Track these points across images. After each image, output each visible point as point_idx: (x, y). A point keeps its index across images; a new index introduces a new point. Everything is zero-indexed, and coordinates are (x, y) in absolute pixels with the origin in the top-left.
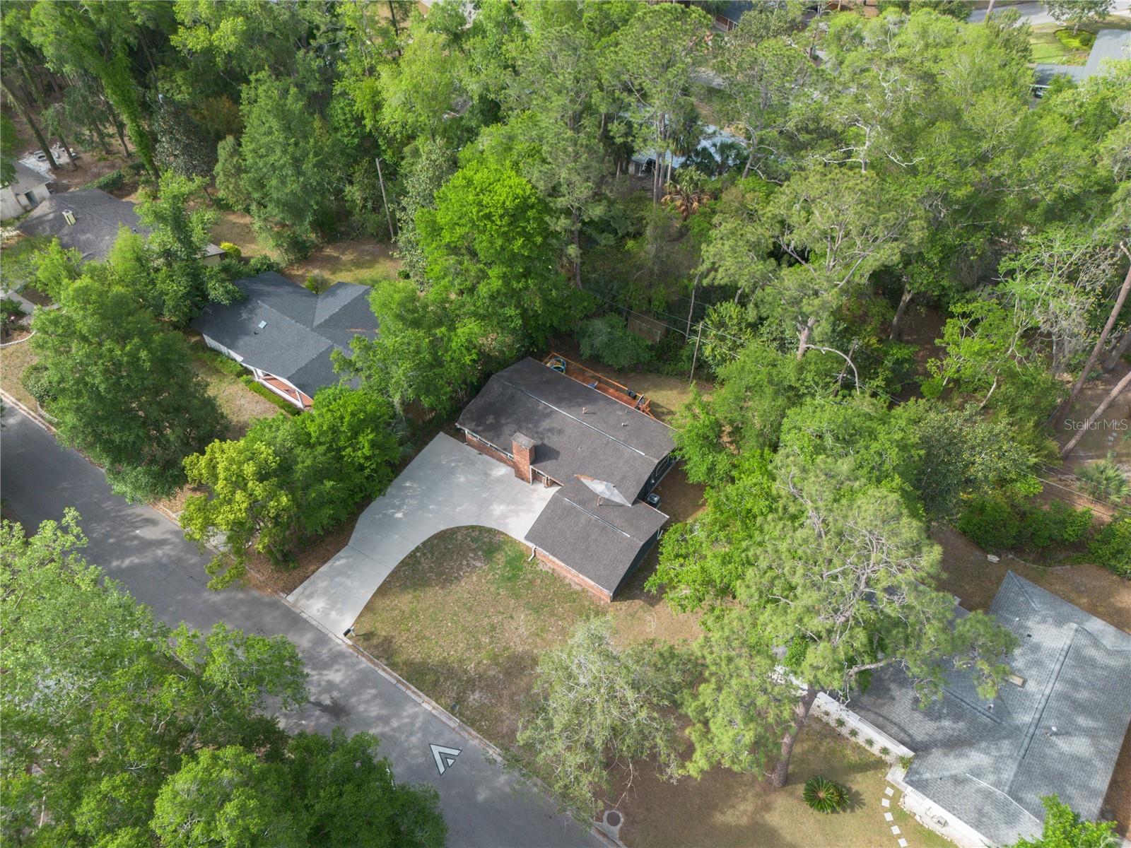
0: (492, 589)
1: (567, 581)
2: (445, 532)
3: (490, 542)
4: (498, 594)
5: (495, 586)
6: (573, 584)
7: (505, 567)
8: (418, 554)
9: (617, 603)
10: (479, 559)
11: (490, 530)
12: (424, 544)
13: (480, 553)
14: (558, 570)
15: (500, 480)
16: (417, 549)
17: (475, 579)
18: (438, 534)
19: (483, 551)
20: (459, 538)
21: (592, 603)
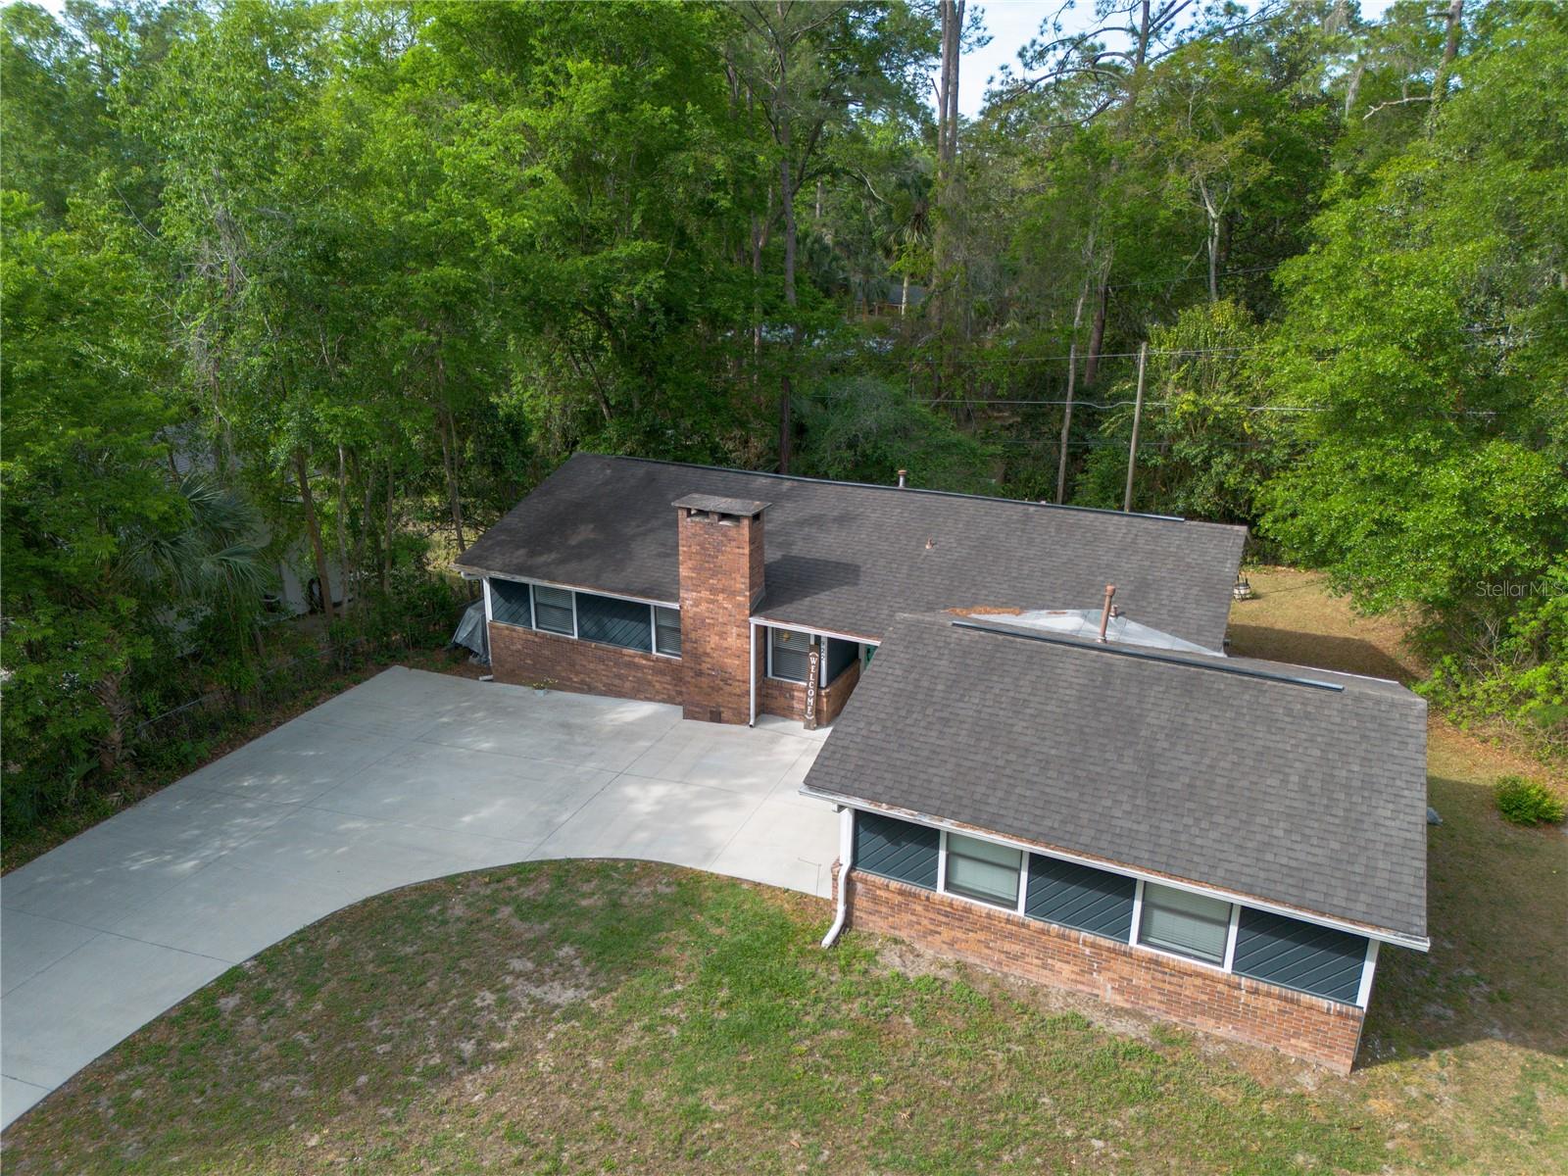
0: (654, 1096)
1: (1055, 1006)
2: (387, 900)
3: (615, 905)
4: (697, 1115)
5: (673, 1076)
6: (1099, 1021)
7: (707, 984)
8: (229, 1003)
9: (1389, 1071)
10: (564, 973)
11: (604, 870)
12: (268, 959)
13: (567, 951)
14: (983, 961)
15: (627, 734)
16: (231, 980)
17: (545, 1062)
18: (352, 910)
19: (583, 942)
20: (459, 911)
21: (1252, 1088)
